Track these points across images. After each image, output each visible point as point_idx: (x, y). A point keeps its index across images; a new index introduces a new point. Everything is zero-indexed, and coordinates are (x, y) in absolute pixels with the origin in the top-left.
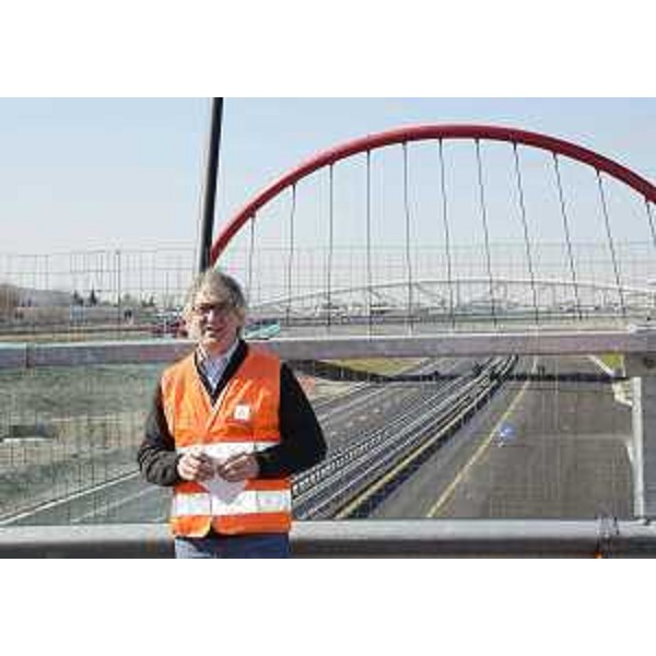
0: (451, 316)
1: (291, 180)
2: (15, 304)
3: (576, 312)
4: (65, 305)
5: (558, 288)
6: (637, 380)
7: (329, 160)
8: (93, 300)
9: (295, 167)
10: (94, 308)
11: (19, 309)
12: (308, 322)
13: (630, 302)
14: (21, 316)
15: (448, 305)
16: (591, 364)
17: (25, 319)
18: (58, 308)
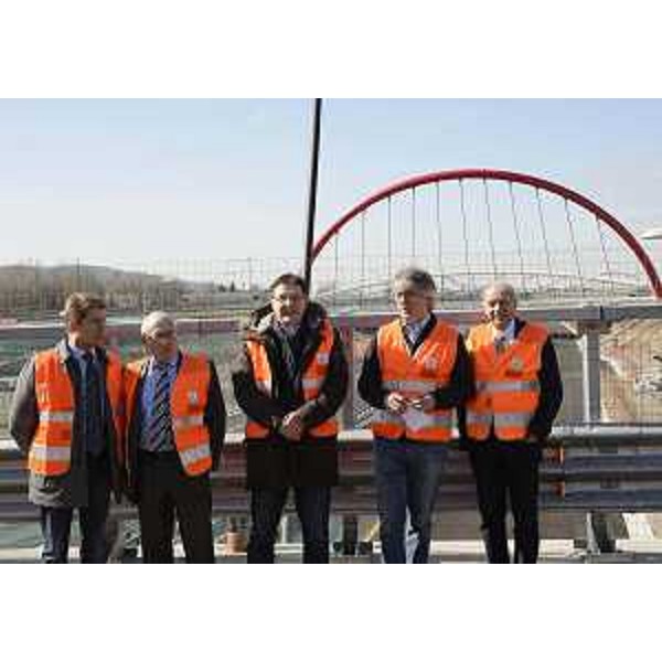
0: (471, 296)
1: (362, 208)
2: (181, 292)
3: (552, 292)
4: (213, 292)
5: (540, 277)
6: (585, 337)
7: (387, 194)
8: (233, 288)
9: (364, 199)
10: (234, 294)
11: (185, 296)
12: (376, 301)
13: (588, 286)
14: (186, 300)
15: (466, 289)
16: (563, 327)
17: (190, 302)
18: (210, 295)
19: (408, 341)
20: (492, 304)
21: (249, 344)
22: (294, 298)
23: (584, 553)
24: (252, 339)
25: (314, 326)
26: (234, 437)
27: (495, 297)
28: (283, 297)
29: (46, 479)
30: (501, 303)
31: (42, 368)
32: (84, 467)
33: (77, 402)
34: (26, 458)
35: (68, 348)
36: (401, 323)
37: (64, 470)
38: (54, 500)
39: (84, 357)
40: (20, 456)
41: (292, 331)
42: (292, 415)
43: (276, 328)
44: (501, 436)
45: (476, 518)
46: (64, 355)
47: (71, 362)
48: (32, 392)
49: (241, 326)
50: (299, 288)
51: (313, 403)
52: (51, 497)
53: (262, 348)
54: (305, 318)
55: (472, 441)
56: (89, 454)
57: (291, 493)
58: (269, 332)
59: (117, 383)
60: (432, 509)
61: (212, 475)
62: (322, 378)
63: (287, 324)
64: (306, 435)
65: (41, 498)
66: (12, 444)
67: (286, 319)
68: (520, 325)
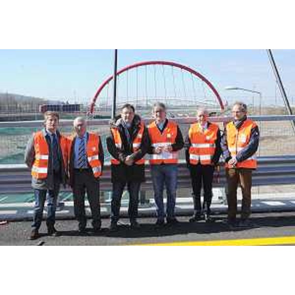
19: (159, 129)
20: (200, 116)
21: (113, 130)
22: (130, 113)
23: (222, 201)
24: (114, 128)
25: (137, 124)
26: (107, 163)
27: (201, 114)
28: (126, 113)
29: (38, 179)
30: (204, 116)
31: (37, 139)
32: (53, 175)
33: (50, 151)
34: (31, 171)
35: (46, 132)
36: (156, 123)
37: (45, 176)
38: (42, 187)
39: (52, 135)
40: (29, 170)
41: (129, 125)
42: (129, 156)
43: (123, 124)
44: (202, 163)
45: (191, 191)
46: (45, 134)
47: (47, 137)
48: (33, 148)
49: (109, 123)
50: (132, 110)
51: (136, 152)
52: (40, 185)
53: (118, 132)
54: (133, 121)
55: (192, 165)
56: (54, 170)
57: (127, 184)
58: (120, 125)
59: (65, 144)
60: (176, 188)
61: (101, 177)
62: (140, 143)
63: (127, 123)
64: (134, 164)
65: (36, 186)
66: (25, 166)
67: (127, 120)
68: (209, 124)
